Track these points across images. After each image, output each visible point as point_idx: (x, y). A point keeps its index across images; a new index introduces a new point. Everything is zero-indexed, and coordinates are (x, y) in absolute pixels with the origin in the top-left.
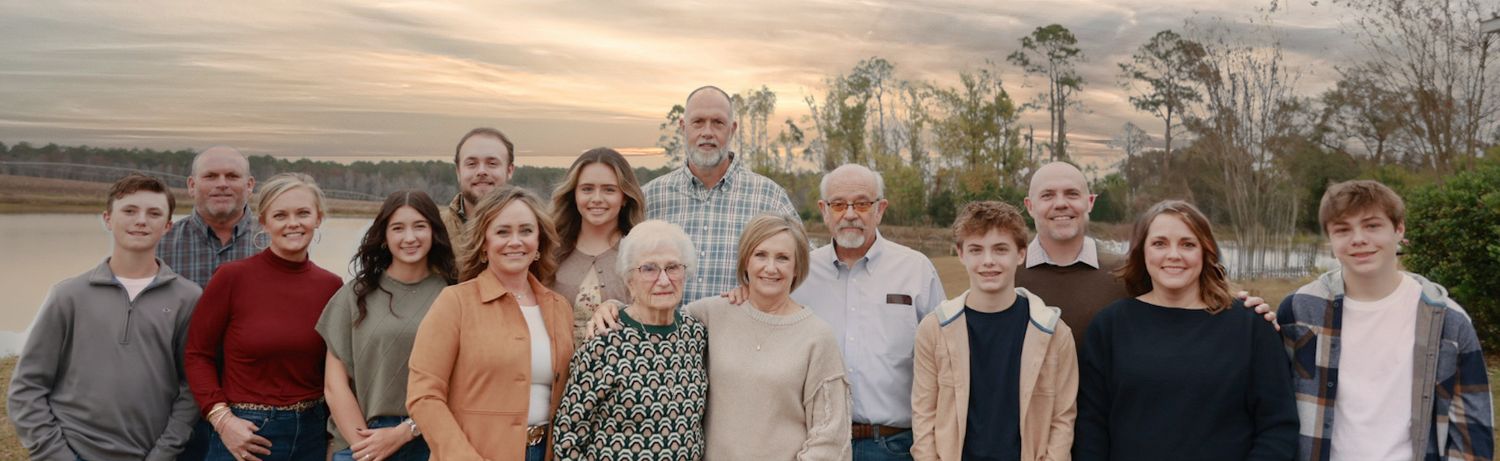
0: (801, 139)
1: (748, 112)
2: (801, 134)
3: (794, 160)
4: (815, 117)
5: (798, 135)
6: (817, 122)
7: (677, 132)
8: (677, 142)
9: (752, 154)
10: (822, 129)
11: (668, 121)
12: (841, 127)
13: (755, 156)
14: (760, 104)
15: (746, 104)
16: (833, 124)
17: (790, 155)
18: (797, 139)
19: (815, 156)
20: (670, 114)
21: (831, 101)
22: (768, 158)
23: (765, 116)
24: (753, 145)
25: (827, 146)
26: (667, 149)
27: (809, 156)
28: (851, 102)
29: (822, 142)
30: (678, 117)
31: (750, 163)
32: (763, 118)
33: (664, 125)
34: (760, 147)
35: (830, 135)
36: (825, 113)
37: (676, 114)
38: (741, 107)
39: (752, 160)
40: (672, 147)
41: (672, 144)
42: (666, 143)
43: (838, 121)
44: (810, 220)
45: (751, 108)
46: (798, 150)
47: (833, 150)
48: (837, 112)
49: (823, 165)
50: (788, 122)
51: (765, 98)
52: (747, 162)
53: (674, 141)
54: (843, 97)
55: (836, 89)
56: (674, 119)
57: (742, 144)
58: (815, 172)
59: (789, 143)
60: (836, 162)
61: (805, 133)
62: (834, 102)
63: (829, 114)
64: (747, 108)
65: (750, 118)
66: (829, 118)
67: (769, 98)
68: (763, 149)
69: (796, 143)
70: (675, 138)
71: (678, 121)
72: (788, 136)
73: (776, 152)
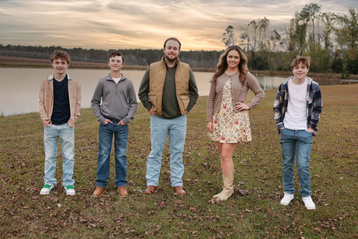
0: (279, 38)
1: (258, 28)
2: (280, 36)
3: (276, 46)
4: (285, 29)
5: (278, 37)
6: (286, 31)
7: (230, 36)
8: (230, 41)
9: (259, 45)
10: (288, 34)
11: (226, 32)
12: (296, 33)
13: (260, 46)
14: (263, 24)
15: (257, 24)
16: (293, 32)
17: (275, 45)
18: (278, 38)
19: (284, 45)
20: (227, 29)
21: (292, 23)
22: (265, 46)
23: (265, 29)
24: (260, 41)
25: (290, 41)
26: (225, 43)
27: (282, 45)
28: (301, 23)
29: (288, 39)
30: (230, 31)
31: (258, 48)
32: (264, 30)
33: (224, 34)
34: (262, 42)
35: (291, 37)
36: (290, 27)
37: (229, 29)
38: (255, 26)
39: (259, 47)
40: (228, 43)
41: (228, 41)
42: (225, 41)
43: (295, 30)
44: (282, 71)
45: (259, 26)
46: (278, 43)
47: (292, 43)
48: (295, 26)
49: (287, 49)
50: (275, 31)
51: (265, 22)
52: (257, 48)
53: (228, 40)
54: (298, 20)
55: (295, 17)
56: (229, 31)
57: (255, 40)
58: (284, 52)
59: (274, 40)
60: (293, 48)
61: (281, 36)
62: (293, 23)
63: (291, 28)
64: (257, 26)
65: (259, 30)
66: (292, 29)
67: (267, 22)
68: (264, 42)
69: (277, 40)
70: (229, 39)
71: (230, 32)
72: (274, 37)
73: (269, 44)
